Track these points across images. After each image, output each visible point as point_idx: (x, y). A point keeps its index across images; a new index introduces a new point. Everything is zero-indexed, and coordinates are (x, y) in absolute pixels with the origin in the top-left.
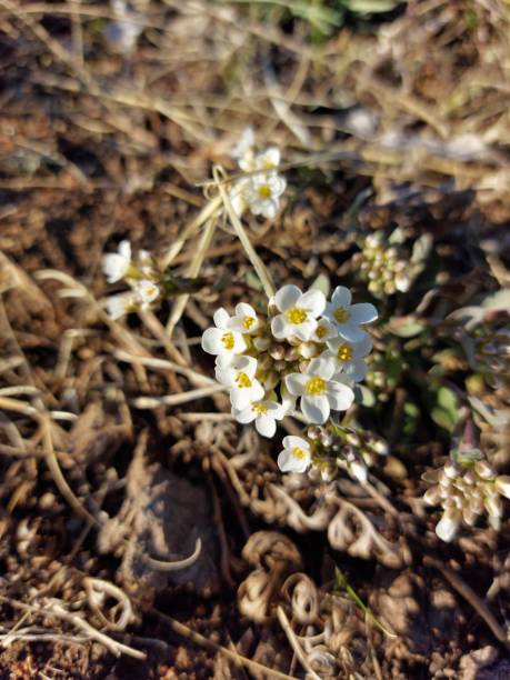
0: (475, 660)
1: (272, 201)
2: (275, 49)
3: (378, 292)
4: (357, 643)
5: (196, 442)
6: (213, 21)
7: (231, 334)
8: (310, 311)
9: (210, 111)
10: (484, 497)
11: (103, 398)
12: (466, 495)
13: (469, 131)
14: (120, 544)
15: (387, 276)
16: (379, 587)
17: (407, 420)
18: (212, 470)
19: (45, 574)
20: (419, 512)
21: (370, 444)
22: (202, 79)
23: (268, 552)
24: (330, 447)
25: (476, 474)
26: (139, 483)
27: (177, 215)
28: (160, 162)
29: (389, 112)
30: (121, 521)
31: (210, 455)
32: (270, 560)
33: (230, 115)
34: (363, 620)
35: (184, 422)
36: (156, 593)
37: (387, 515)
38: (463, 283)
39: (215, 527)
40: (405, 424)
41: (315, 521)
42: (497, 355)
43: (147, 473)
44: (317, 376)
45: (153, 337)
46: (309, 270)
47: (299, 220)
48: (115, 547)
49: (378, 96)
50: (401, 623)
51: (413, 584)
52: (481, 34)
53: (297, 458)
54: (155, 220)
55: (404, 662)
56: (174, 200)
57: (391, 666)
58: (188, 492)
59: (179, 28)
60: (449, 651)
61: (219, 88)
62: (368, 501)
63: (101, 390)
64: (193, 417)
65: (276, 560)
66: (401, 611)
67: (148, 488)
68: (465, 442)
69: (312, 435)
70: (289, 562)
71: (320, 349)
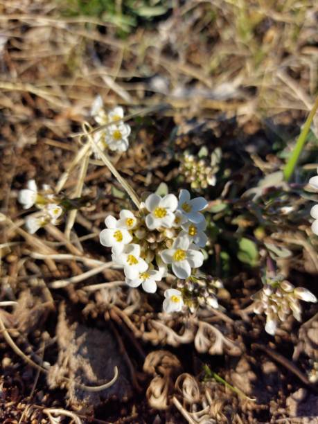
0: (295, 399)
1: (123, 141)
2: (97, 45)
3: (198, 188)
4: (227, 408)
5: (98, 303)
6: (54, 29)
7: (119, 231)
8: (168, 208)
9: (63, 88)
10: (289, 303)
11: (29, 286)
12: (278, 304)
13: (223, 82)
14: (63, 381)
15: (201, 177)
16: (229, 369)
17: (224, 262)
18: (111, 319)
19: (15, 413)
20: (246, 318)
21: (212, 283)
22: (54, 68)
23: (159, 364)
24: (193, 291)
25: (283, 290)
26: (66, 338)
27: (56, 158)
28: (37, 124)
29: (174, 76)
30: (60, 366)
31: (108, 310)
32: (162, 369)
33: (77, 89)
34: (225, 392)
35: (87, 291)
36: (94, 408)
37: (228, 325)
38: (241, 173)
39: (121, 355)
40: (223, 265)
41: (185, 338)
42: (276, 215)
43: (71, 331)
44: (179, 248)
45: (56, 240)
46: (148, 180)
47: (138, 151)
48: (59, 384)
49: (166, 67)
50: (248, 388)
51: (250, 362)
52: (219, 23)
53: (174, 302)
54: (42, 163)
55: (254, 411)
56: (52, 148)
57: (247, 416)
58: (100, 337)
59: (32, 37)
60: (279, 397)
61: (66, 73)
62: (214, 318)
63: (26, 281)
64: (93, 288)
65: (166, 368)
66: (247, 380)
67: (74, 340)
68: (269, 271)
69: (180, 286)
70: (173, 367)
71: (177, 231)
